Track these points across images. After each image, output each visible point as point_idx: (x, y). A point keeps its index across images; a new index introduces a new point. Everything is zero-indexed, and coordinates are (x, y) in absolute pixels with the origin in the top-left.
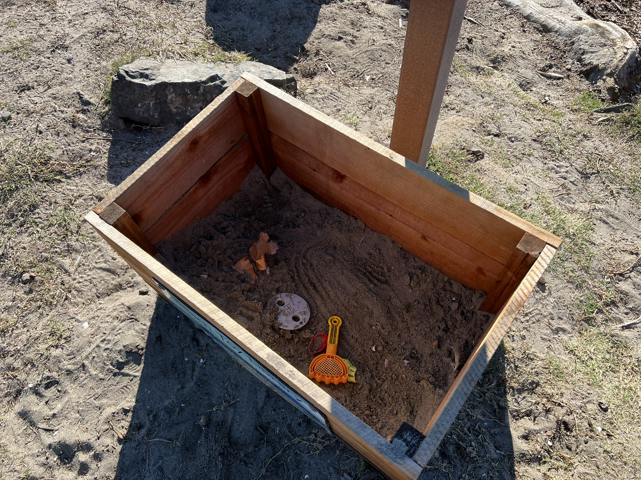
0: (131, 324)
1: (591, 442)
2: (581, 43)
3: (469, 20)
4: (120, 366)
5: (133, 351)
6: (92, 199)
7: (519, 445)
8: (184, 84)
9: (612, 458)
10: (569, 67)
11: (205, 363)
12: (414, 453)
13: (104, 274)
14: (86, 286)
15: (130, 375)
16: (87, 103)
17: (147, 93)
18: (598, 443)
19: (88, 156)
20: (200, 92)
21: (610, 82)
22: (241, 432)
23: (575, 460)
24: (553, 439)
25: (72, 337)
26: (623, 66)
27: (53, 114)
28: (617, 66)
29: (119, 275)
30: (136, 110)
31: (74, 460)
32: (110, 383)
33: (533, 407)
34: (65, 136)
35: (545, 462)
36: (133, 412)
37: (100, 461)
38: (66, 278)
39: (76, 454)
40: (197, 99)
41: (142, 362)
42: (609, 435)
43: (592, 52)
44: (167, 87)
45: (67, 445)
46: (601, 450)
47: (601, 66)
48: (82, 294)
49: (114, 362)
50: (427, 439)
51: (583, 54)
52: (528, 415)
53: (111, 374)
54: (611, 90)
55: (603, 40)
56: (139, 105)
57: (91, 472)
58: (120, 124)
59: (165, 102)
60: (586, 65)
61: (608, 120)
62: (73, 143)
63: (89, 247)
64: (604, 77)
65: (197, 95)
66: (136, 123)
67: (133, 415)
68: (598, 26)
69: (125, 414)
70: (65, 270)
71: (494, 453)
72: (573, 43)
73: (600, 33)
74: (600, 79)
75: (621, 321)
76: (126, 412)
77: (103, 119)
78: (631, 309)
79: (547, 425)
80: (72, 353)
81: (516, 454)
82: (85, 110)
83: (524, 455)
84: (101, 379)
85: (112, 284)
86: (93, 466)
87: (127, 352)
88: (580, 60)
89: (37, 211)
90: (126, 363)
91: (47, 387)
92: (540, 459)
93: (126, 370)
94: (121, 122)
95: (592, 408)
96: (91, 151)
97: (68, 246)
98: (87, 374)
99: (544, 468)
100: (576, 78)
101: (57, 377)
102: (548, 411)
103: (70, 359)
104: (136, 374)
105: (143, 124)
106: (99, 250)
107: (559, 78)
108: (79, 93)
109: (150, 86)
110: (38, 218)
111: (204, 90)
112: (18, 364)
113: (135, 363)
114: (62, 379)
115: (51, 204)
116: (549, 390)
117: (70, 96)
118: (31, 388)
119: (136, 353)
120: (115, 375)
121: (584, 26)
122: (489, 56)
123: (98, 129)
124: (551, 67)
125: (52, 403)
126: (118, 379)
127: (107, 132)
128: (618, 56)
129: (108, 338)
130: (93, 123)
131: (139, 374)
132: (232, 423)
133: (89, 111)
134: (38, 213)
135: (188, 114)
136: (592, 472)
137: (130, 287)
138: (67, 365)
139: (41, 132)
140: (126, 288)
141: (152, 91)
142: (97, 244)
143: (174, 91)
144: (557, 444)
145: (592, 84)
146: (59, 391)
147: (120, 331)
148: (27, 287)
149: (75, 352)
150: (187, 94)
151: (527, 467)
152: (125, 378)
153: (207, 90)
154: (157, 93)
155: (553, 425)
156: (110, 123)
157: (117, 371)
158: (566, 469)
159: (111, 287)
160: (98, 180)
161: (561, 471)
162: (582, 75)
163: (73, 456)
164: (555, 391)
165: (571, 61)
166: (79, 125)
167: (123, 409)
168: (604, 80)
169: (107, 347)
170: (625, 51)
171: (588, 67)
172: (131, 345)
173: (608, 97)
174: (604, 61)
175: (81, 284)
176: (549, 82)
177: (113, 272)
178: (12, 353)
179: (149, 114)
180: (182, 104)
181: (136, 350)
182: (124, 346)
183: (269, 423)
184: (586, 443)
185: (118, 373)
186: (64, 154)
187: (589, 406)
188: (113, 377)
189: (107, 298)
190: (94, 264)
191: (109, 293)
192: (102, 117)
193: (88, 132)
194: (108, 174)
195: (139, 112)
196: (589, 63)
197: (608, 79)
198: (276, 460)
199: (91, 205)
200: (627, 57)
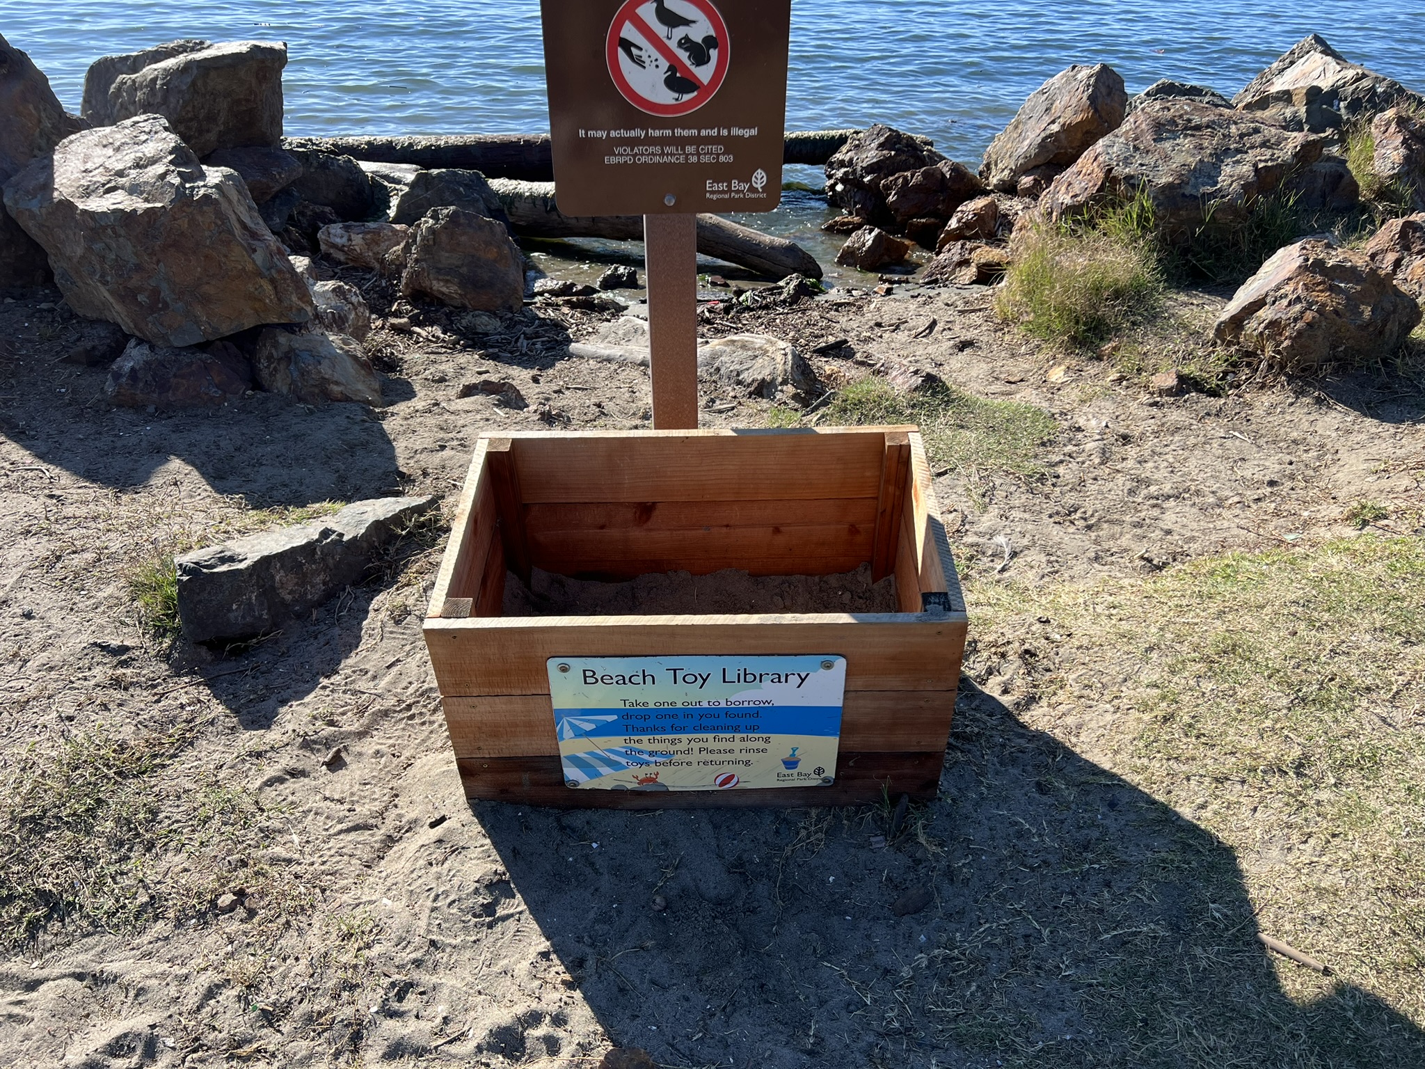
0: (459, 857)
1: (1061, 651)
2: (728, 365)
3: (575, 388)
4: (489, 909)
5: (495, 881)
6: (244, 761)
7: (1006, 700)
8: (293, 550)
9: (1088, 649)
10: (732, 394)
11: (601, 846)
12: (950, 606)
13: (353, 836)
14: (338, 862)
15: (512, 915)
16: (124, 649)
17: (244, 581)
18: (1067, 646)
19: (185, 715)
20: (317, 557)
21: (790, 389)
22: (715, 888)
23: (1062, 674)
24: (1029, 673)
25: (381, 923)
26: (792, 368)
27: (69, 689)
28: (785, 370)
29: (376, 826)
30: (232, 616)
31: (528, 1045)
32: (492, 940)
33: (989, 663)
34: (120, 705)
35: (1040, 698)
36: (555, 952)
37: (566, 1023)
38: (296, 868)
39: (525, 1034)
40: (316, 570)
41: (515, 890)
42: (1069, 635)
43: (747, 369)
44: (270, 564)
45: (504, 1028)
46: (1074, 650)
47: (768, 379)
48: (341, 874)
49: (478, 911)
50: (950, 593)
51: (738, 375)
52: (991, 674)
53: (485, 928)
54: (795, 397)
55: (750, 353)
56: (234, 607)
57: (564, 1043)
58: (203, 654)
59: (273, 588)
60: (749, 385)
61: (823, 416)
62: (142, 710)
63: (296, 819)
64: (779, 388)
65: (314, 563)
66: (233, 640)
67: (558, 956)
68: (733, 342)
69: (548, 960)
70: (284, 860)
71: (993, 721)
72: (718, 369)
73: (741, 347)
74: (776, 391)
75: (994, 569)
76: (545, 955)
77: (168, 659)
78: (992, 555)
79: (1013, 667)
80: (401, 939)
81: (1010, 708)
82: (125, 660)
83: (1018, 704)
84: (475, 942)
85: (376, 842)
86: (560, 1033)
87: (486, 886)
88: (739, 383)
89: (161, 816)
90: (496, 903)
91: (400, 997)
92: (1034, 698)
93: (500, 912)
94: (203, 651)
95: (1037, 627)
96: (182, 706)
97: (261, 830)
98: (448, 950)
99: (1044, 702)
100: (751, 402)
101: (404, 978)
102: (1003, 655)
103: (404, 948)
104: (519, 909)
105: (245, 637)
106: (316, 814)
107: (733, 408)
108: (95, 644)
109: (247, 569)
110: (173, 823)
111: (322, 552)
112: (322, 1003)
113: (506, 897)
114: (416, 975)
115: (179, 798)
116: (987, 638)
117: (79, 656)
118: (377, 1012)
119: (500, 881)
120: (490, 926)
121: (717, 347)
122: (634, 414)
123: (169, 676)
124: (713, 401)
125: (426, 1013)
126: (499, 928)
127: (186, 674)
128: (778, 360)
129: (441, 890)
130: (153, 672)
131: (523, 907)
132: (697, 887)
133: (134, 660)
134: (166, 817)
135: (309, 597)
136: (1084, 671)
137: (407, 831)
138: (407, 956)
139: (71, 719)
140: (401, 837)
141: (251, 575)
142: (305, 808)
143: (282, 567)
144: (1036, 675)
145: (773, 400)
146: (422, 993)
147: (451, 874)
148: (241, 912)
149: (404, 935)
150: (301, 565)
151: (1029, 714)
152: (507, 923)
153: (325, 551)
154: (258, 576)
155: (1019, 662)
156: (186, 660)
157: (491, 919)
158: (1061, 688)
159: (377, 846)
160: (229, 737)
161: (1060, 692)
162: (753, 396)
163: (522, 1040)
164: (995, 636)
165: (730, 389)
166: (132, 684)
167: (539, 953)
168: (782, 391)
169: (448, 901)
170: (783, 352)
171: (755, 384)
172: (485, 874)
173: (797, 405)
174: (767, 371)
175: (328, 863)
176: (724, 416)
177: (367, 827)
178: (299, 999)
179: (254, 616)
180: (297, 584)
181: (497, 877)
182: (477, 882)
183: (740, 858)
184: (1057, 654)
185: (492, 922)
186: (139, 729)
187: (1033, 628)
188: (490, 931)
189: (383, 862)
190: (324, 833)
191: (381, 854)
192: (166, 657)
193: (154, 687)
194: (241, 722)
195: (236, 618)
196: (753, 381)
197: (785, 388)
198: (783, 886)
199: (250, 769)
200: (790, 357)
